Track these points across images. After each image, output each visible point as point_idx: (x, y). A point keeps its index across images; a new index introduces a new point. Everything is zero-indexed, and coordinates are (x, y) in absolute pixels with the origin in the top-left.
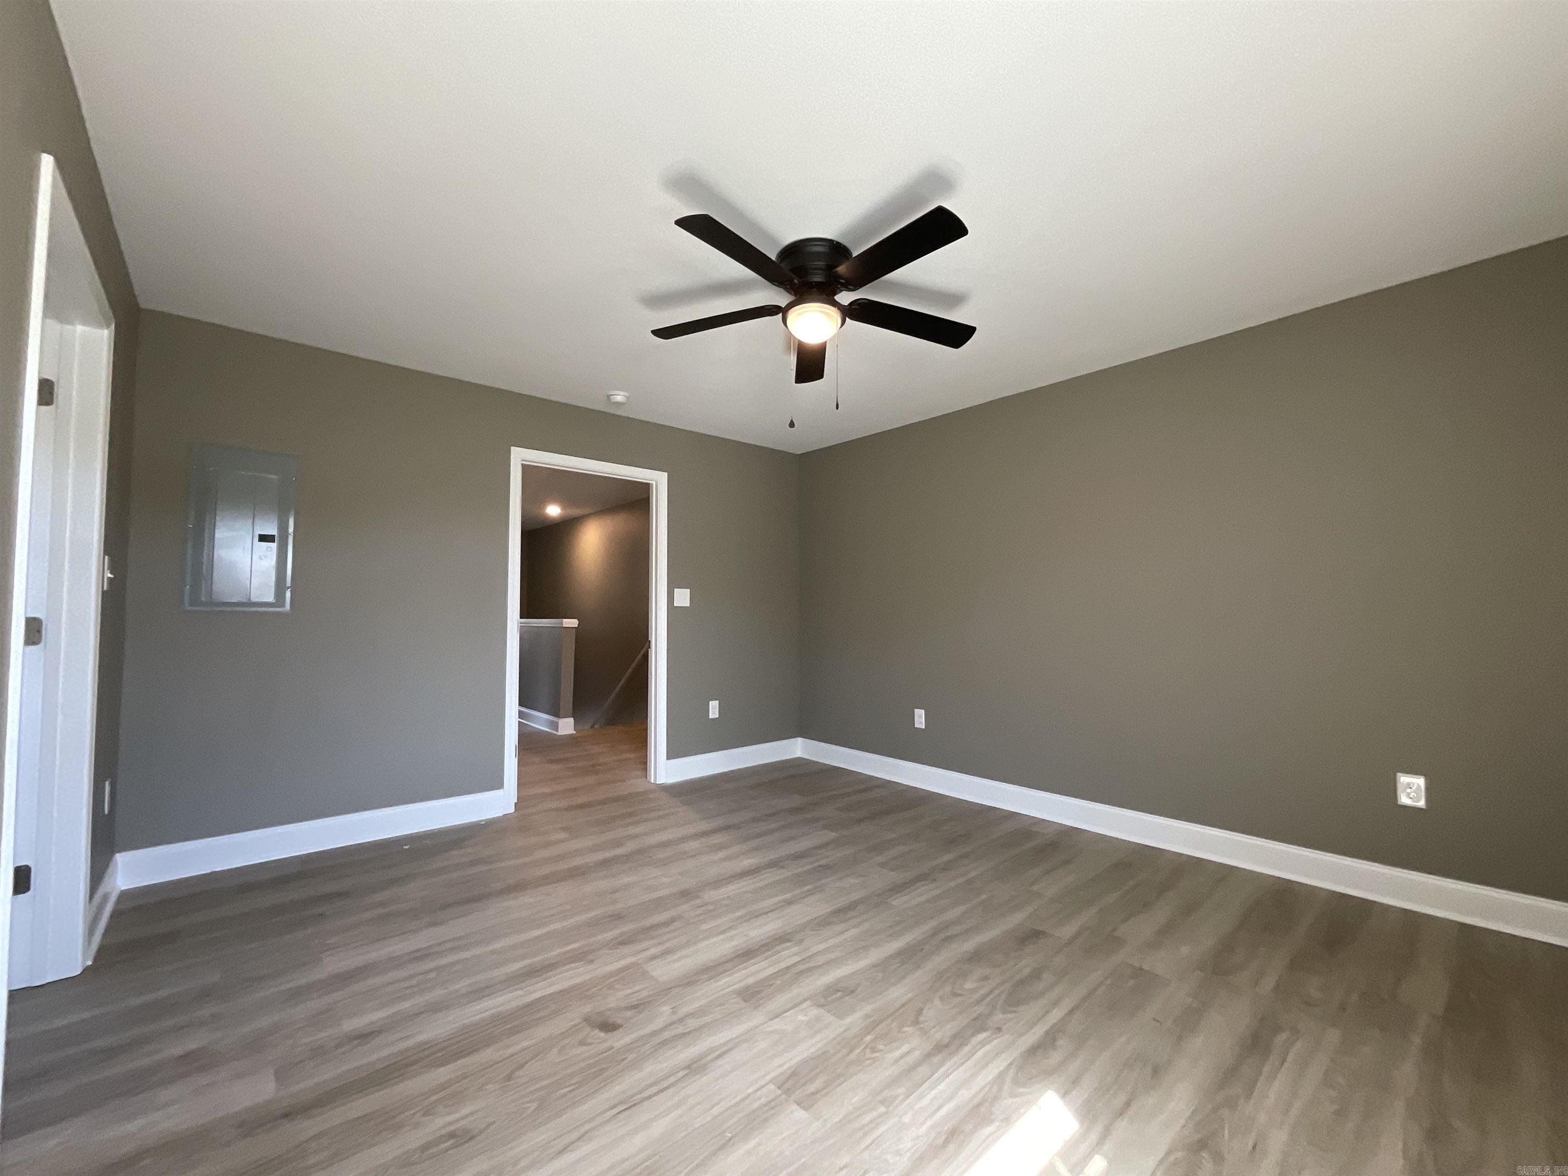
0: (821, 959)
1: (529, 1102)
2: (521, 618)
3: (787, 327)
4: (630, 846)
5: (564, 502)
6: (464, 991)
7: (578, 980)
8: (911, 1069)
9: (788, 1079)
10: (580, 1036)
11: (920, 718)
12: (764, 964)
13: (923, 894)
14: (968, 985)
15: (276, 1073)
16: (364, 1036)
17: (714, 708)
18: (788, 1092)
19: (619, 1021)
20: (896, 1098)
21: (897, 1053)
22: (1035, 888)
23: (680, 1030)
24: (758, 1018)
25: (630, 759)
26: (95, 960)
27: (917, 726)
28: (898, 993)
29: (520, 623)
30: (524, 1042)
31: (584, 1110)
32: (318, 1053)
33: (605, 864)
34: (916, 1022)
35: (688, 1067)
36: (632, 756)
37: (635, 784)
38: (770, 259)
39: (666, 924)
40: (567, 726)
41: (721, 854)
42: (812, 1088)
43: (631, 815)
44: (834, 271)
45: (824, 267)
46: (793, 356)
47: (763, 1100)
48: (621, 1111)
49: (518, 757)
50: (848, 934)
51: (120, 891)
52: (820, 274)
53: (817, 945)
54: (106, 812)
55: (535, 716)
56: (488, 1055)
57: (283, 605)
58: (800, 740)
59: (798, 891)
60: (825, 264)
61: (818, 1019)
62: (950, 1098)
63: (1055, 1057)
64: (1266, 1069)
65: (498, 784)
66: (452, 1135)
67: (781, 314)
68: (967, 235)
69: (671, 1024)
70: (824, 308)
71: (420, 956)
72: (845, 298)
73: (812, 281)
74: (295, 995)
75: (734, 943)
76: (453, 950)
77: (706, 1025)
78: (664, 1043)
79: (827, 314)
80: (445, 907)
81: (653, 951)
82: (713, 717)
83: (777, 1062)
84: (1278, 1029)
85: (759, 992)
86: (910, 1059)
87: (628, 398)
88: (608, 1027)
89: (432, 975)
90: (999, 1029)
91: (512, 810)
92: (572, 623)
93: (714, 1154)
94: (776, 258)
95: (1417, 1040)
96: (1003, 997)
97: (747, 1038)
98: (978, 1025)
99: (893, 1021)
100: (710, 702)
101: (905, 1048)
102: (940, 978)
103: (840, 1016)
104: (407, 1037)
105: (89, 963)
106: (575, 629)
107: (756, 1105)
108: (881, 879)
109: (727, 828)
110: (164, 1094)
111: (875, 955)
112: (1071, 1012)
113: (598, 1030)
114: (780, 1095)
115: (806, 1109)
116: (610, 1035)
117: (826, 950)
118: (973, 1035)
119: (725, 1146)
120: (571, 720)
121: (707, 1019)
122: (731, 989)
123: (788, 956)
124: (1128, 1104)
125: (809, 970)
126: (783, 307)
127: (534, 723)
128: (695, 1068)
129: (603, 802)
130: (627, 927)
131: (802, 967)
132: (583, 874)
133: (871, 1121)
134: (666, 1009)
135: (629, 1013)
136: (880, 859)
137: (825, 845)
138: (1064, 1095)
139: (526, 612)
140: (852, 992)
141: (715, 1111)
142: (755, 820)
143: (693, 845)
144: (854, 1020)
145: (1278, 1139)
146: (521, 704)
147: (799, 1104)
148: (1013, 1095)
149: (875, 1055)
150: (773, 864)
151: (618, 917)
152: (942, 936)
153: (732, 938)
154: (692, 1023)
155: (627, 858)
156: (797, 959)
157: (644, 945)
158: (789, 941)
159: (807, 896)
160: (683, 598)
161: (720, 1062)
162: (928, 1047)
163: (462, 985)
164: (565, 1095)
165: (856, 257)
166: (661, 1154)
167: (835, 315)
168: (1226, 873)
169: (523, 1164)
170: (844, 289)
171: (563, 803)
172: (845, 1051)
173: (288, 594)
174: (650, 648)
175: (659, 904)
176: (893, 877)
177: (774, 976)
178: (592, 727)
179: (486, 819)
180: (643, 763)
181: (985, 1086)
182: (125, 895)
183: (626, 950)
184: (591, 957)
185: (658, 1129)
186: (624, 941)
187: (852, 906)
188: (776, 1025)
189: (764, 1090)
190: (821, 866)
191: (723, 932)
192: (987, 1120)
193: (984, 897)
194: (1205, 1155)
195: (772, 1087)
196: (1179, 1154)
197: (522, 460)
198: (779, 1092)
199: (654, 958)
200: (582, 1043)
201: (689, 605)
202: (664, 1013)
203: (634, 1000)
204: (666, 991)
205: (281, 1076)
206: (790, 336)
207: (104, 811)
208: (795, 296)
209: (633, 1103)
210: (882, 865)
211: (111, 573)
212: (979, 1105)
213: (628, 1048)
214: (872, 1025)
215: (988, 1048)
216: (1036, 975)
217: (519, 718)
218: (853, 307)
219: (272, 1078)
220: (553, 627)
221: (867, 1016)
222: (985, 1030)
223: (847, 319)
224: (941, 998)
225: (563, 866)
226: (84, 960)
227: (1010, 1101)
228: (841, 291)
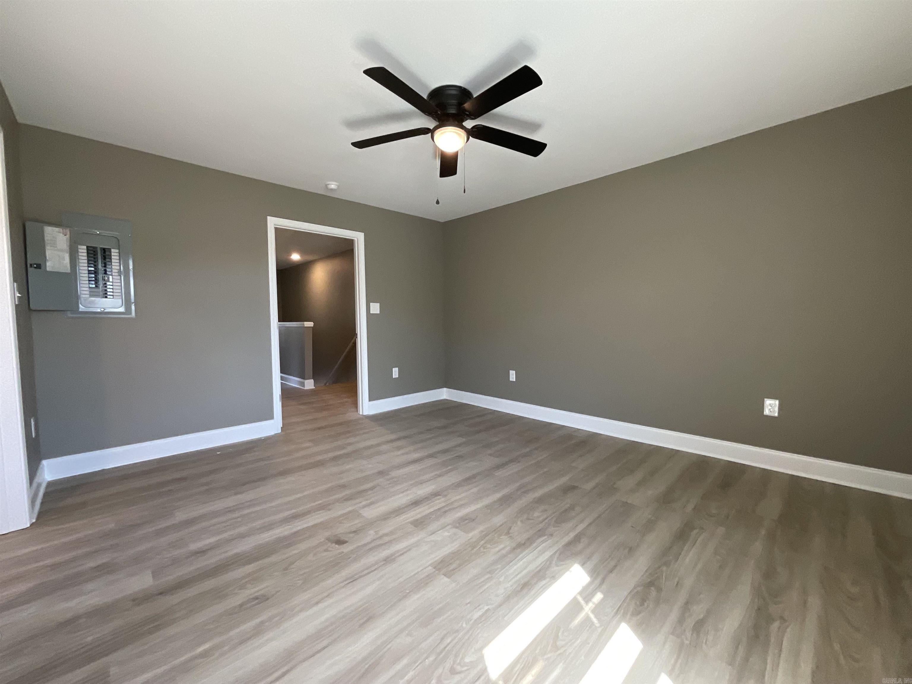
0: (456, 504)
1: (298, 580)
2: (279, 322)
3: (434, 142)
4: (350, 449)
5: (301, 252)
6: (258, 527)
7: (322, 520)
8: (505, 556)
9: (439, 564)
10: (325, 547)
11: (512, 376)
12: (426, 507)
13: (514, 468)
14: (536, 514)
15: (153, 573)
16: (202, 552)
17: (395, 372)
18: (439, 570)
19: (346, 539)
20: (496, 570)
21: (497, 549)
22: (574, 464)
23: (379, 542)
24: (422, 534)
25: (347, 402)
26: (38, 518)
27: (511, 380)
28: (498, 520)
29: (279, 325)
30: (294, 551)
31: (330, 582)
32: (175, 562)
33: (335, 459)
34: (508, 533)
35: (385, 560)
36: (349, 400)
37: (351, 416)
38: (424, 98)
39: (372, 489)
40: (310, 384)
41: (400, 452)
42: (452, 567)
43: (349, 432)
44: (462, 106)
45: (455, 104)
46: (438, 160)
47: (426, 574)
48: (349, 583)
49: (282, 401)
50: (472, 491)
51: (47, 482)
52: (454, 108)
53: (455, 497)
54: (34, 436)
55: (289, 378)
56: (273, 559)
57: (131, 314)
58: (445, 389)
59: (444, 470)
60: (456, 102)
61: (455, 534)
62: (525, 569)
63: (580, 546)
64: (685, 548)
65: (271, 417)
66: (256, 598)
67: (430, 134)
68: (542, 84)
69: (374, 540)
70: (457, 130)
71: (229, 510)
72: (469, 124)
73: (449, 112)
74: (160, 533)
75: (409, 498)
76: (249, 507)
77: (394, 539)
78: (370, 549)
79: (459, 134)
80: (244, 484)
81: (364, 503)
82: (395, 377)
83: (433, 556)
84: (693, 528)
85: (422, 522)
86: (504, 552)
87: (338, 186)
88: (340, 542)
89: (239, 519)
90: (552, 535)
91: (280, 431)
92: (310, 324)
93: (400, 600)
94: (427, 98)
95: (763, 532)
96: (555, 519)
97: (417, 545)
98: (541, 533)
99: (495, 534)
100: (393, 369)
101: (501, 546)
102: (522, 511)
103: (467, 532)
104: (227, 552)
105: (34, 521)
106: (312, 328)
107: (423, 576)
108: (489, 462)
109: (405, 437)
110: (90, 586)
111: (486, 501)
112: (590, 524)
113: (334, 544)
114: (435, 572)
115: (448, 577)
116: (341, 546)
117: (460, 499)
118: (538, 538)
119: (406, 596)
120: (312, 381)
121: (394, 537)
122: (408, 521)
123: (439, 503)
124: (615, 566)
125: (450, 510)
126: (432, 129)
127: (289, 383)
128: (388, 560)
129: (332, 426)
130: (347, 492)
131: (447, 509)
132: (323, 464)
133: (483, 582)
134: (372, 532)
135: (351, 535)
136: (489, 452)
137: (459, 445)
138: (583, 565)
139: (282, 318)
140: (474, 520)
141: (401, 580)
142: (421, 433)
143: (384, 447)
144: (475, 534)
145: (689, 582)
146: (282, 372)
147: (445, 575)
148: (557, 566)
149: (485, 550)
150: (431, 456)
151: (343, 487)
152: (523, 490)
153: (408, 495)
154: (386, 539)
155: (347, 455)
156: (443, 504)
157: (358, 501)
158: (439, 495)
159: (449, 472)
160: (375, 308)
161: (402, 557)
162: (514, 545)
163: (258, 524)
164: (317, 576)
165: (476, 97)
166: (372, 602)
167: (463, 134)
168: (673, 454)
169: (297, 609)
170: (468, 118)
171: (310, 427)
172: (470, 549)
173: (133, 307)
174: (357, 338)
175: (366, 479)
176: (497, 461)
177: (431, 513)
178: (325, 384)
179: (264, 437)
180: (355, 404)
181: (543, 562)
182: (50, 484)
183: (349, 503)
184: (330, 507)
185: (369, 590)
186: (348, 499)
187: (474, 477)
188: (433, 538)
189: (427, 569)
190: (457, 456)
191: (403, 492)
192: (543, 578)
193: (545, 470)
194: (652, 588)
195: (430, 568)
196: (639, 589)
197: (275, 225)
198: (434, 570)
199: (364, 507)
200: (326, 550)
201: (379, 313)
202: (371, 534)
203: (353, 529)
204: (371, 523)
205: (155, 575)
206: (436, 147)
207: (32, 436)
208: (439, 122)
209: (354, 579)
210: (490, 455)
211: (19, 294)
212: (540, 571)
213: (352, 552)
214: (484, 535)
215: (544, 545)
216: (572, 508)
217: (281, 380)
218: (474, 130)
219: (151, 575)
220: (299, 327)
221: (482, 531)
222: (545, 535)
223: (470, 137)
224: (522, 521)
225: (312, 460)
226: (31, 518)
227: (556, 568)
228: (467, 120)
